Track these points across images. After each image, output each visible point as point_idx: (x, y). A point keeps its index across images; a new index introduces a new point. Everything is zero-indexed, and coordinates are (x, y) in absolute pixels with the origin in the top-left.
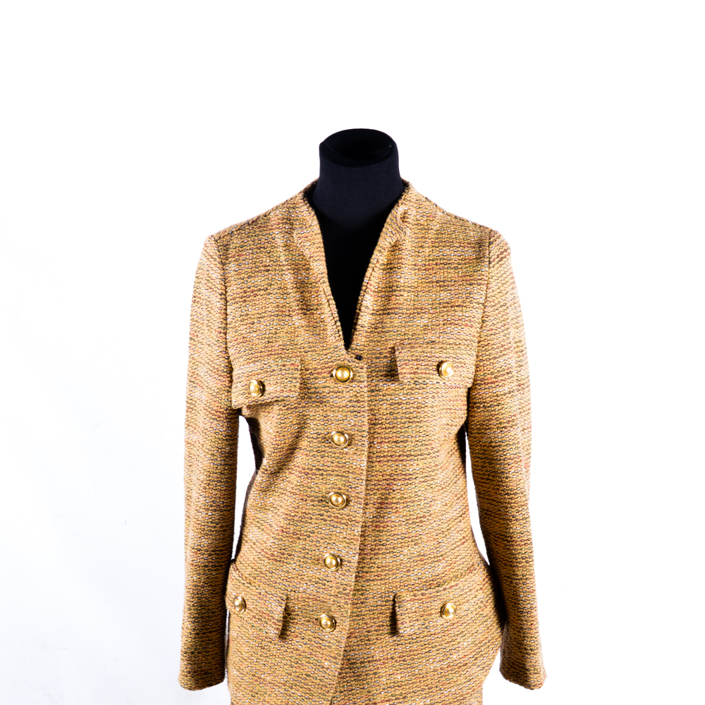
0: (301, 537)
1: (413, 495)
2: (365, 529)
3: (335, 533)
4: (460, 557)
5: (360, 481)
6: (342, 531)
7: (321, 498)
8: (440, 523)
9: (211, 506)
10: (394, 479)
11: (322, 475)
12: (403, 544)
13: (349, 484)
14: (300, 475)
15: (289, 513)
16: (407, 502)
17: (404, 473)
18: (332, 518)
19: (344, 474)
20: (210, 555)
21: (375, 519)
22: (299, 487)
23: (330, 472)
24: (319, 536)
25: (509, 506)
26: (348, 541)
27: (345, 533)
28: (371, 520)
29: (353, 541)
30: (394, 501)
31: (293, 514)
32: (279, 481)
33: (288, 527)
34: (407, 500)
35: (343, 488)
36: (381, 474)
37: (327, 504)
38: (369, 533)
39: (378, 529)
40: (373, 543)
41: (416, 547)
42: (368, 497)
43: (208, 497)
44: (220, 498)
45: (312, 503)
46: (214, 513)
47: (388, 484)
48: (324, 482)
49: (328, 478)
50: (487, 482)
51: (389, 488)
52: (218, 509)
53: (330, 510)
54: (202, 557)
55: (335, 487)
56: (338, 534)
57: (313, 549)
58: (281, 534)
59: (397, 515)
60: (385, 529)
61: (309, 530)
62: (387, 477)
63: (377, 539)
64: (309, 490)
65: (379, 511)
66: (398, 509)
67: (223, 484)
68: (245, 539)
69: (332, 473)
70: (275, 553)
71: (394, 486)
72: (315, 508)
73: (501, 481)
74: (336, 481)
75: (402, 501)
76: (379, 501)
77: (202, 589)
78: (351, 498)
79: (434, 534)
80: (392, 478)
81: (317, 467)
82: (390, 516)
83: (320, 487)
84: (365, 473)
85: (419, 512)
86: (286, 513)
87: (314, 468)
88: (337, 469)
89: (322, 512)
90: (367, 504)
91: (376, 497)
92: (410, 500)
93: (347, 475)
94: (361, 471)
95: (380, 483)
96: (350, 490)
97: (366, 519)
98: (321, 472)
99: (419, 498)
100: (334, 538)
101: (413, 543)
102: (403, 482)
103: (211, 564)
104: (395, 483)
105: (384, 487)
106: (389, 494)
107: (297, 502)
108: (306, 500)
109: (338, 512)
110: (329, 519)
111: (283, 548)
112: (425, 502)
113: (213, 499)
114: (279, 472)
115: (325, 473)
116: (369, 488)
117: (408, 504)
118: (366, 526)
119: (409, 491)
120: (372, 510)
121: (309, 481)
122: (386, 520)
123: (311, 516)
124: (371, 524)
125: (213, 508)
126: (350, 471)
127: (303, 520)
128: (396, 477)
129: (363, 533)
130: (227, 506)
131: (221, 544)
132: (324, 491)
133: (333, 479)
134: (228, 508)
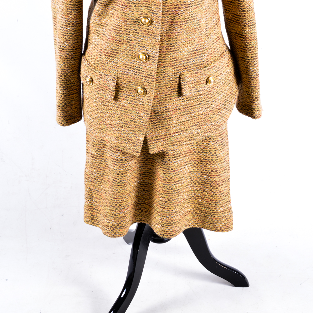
0: (124, 43)
1: (190, 16)
2: (162, 37)
3: (144, 40)
4: (216, 49)
5: (159, 10)
6: (149, 39)
7: (135, 20)
8: (205, 31)
9: (69, 24)
10: (179, 8)
11: (135, 6)
12: (185, 45)
13: (152, 11)
14: (122, 6)
15: (117, 29)
16: (187, 21)
17: (185, 4)
18: (142, 32)
19: (149, 6)
20: (70, 52)
21: (168, 31)
22: (122, 14)
23: (140, 5)
24: (135, 42)
25: (244, 18)
26: (152, 45)
27: (150, 40)
28: (165, 32)
29: (155, 45)
30: (179, 20)
31: (119, 30)
32: (109, 10)
33: (116, 37)
34: (187, 19)
35: (148, 14)
36: (171, 5)
37: (139, 24)
38: (164, 40)
39: (170, 37)
40: (167, 46)
41: (192, 46)
42: (164, 19)
43: (67, 19)
44: (74, 19)
45: (130, 23)
46: (71, 28)
47: (175, 11)
48: (137, 10)
49: (139, 8)
50: (231, 3)
51: (176, 13)
52: (73, 25)
53: (141, 27)
54: (65, 53)
55: (144, 13)
56: (146, 41)
57: (132, 49)
58: (112, 41)
59: (181, 29)
60: (174, 37)
61: (129, 39)
62: (175, 6)
63: (169, 43)
64: (128, 15)
65: (170, 26)
66: (182, 25)
67: (75, 11)
68: (90, 42)
69: (142, 5)
70: (109, 52)
71: (179, 12)
72: (132, 26)
73: (240, 4)
74: (144, 10)
75: (184, 20)
76: (170, 21)
77: (67, 71)
78: (154, 20)
79: (202, 37)
80: (178, 7)
81: (132, 2)
82: (177, 29)
83: (135, 13)
84: (161, 5)
85: (193, 26)
86: (115, 29)
87: (131, 2)
88: (144, 3)
89: (136, 28)
90: (163, 23)
91: (168, 18)
92: (188, 19)
93: (151, 6)
94: (160, 4)
95: (171, 10)
96: (153, 15)
97: (163, 32)
98: (135, 5)
99: (194, 18)
100: (144, 43)
101: (190, 44)
102: (184, 9)
103: (71, 57)
104: (180, 10)
105: (173, 13)
106: (176, 16)
107: (121, 22)
108: (126, 21)
109: (146, 28)
110: (140, 32)
111: (113, 49)
112: (197, 20)
113: (70, 20)
114: (109, 4)
115: (137, 5)
116: (164, 13)
117: (187, 22)
118: (162, 36)
119: (188, 14)
120: (166, 26)
121: (128, 10)
122: (174, 32)
123: (130, 30)
124: (165, 34)
125: (70, 25)
126: (153, 4)
127: (125, 33)
128: (180, 6)
129: (161, 40)
130: (78, 24)
131: (76, 46)
132: (137, 16)
133: (142, 8)
134: (79, 25)
